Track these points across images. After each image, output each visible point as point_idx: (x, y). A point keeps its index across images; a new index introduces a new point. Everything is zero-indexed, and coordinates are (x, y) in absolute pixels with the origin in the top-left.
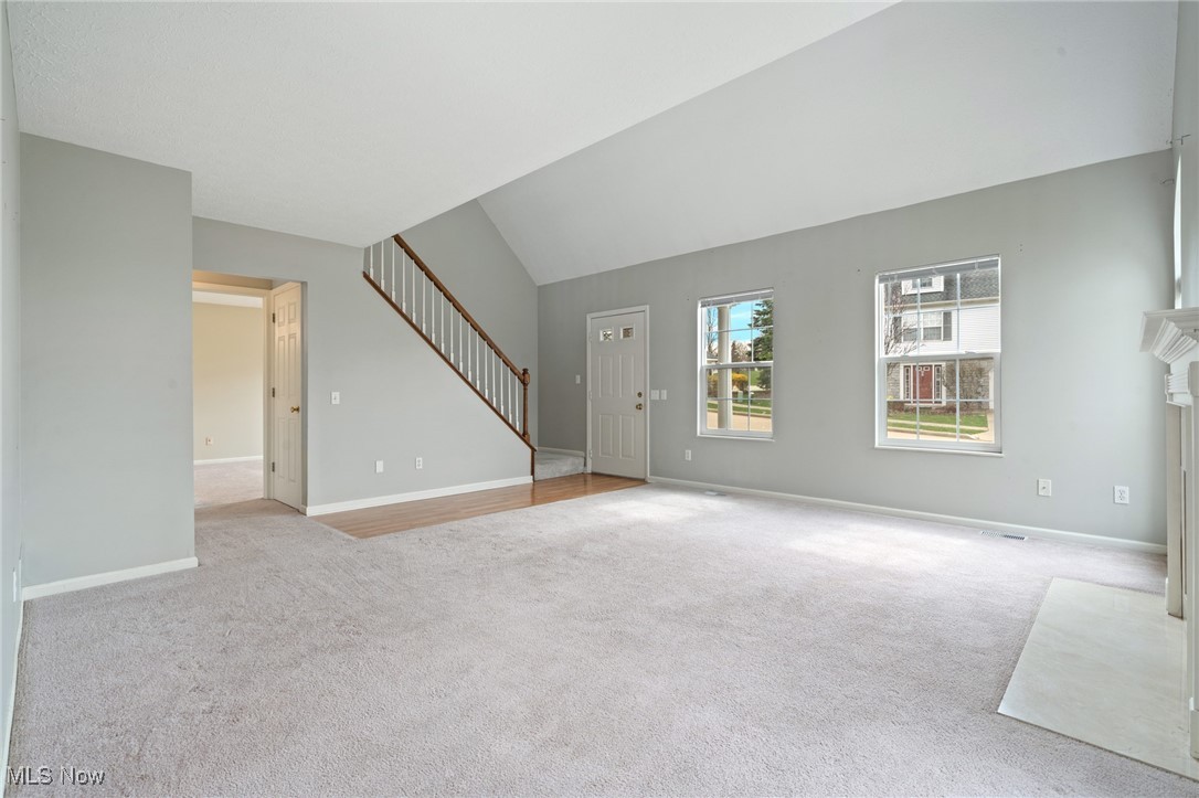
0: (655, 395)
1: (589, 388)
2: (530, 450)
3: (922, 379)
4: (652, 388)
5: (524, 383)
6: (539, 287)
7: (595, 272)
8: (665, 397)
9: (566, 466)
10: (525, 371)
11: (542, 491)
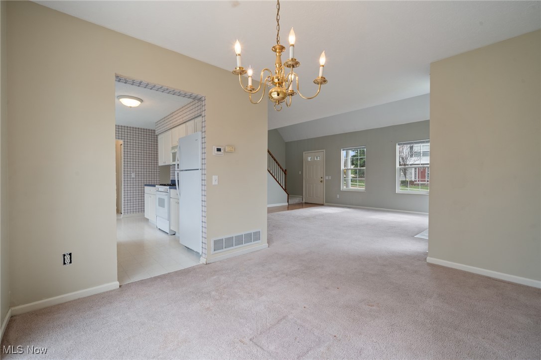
0: (327, 178)
1: (304, 175)
2: (287, 195)
3: (422, 172)
4: (326, 176)
5: (285, 174)
6: (286, 143)
7: (306, 138)
8: (330, 178)
9: (296, 200)
10: (286, 170)
11: (290, 207)
